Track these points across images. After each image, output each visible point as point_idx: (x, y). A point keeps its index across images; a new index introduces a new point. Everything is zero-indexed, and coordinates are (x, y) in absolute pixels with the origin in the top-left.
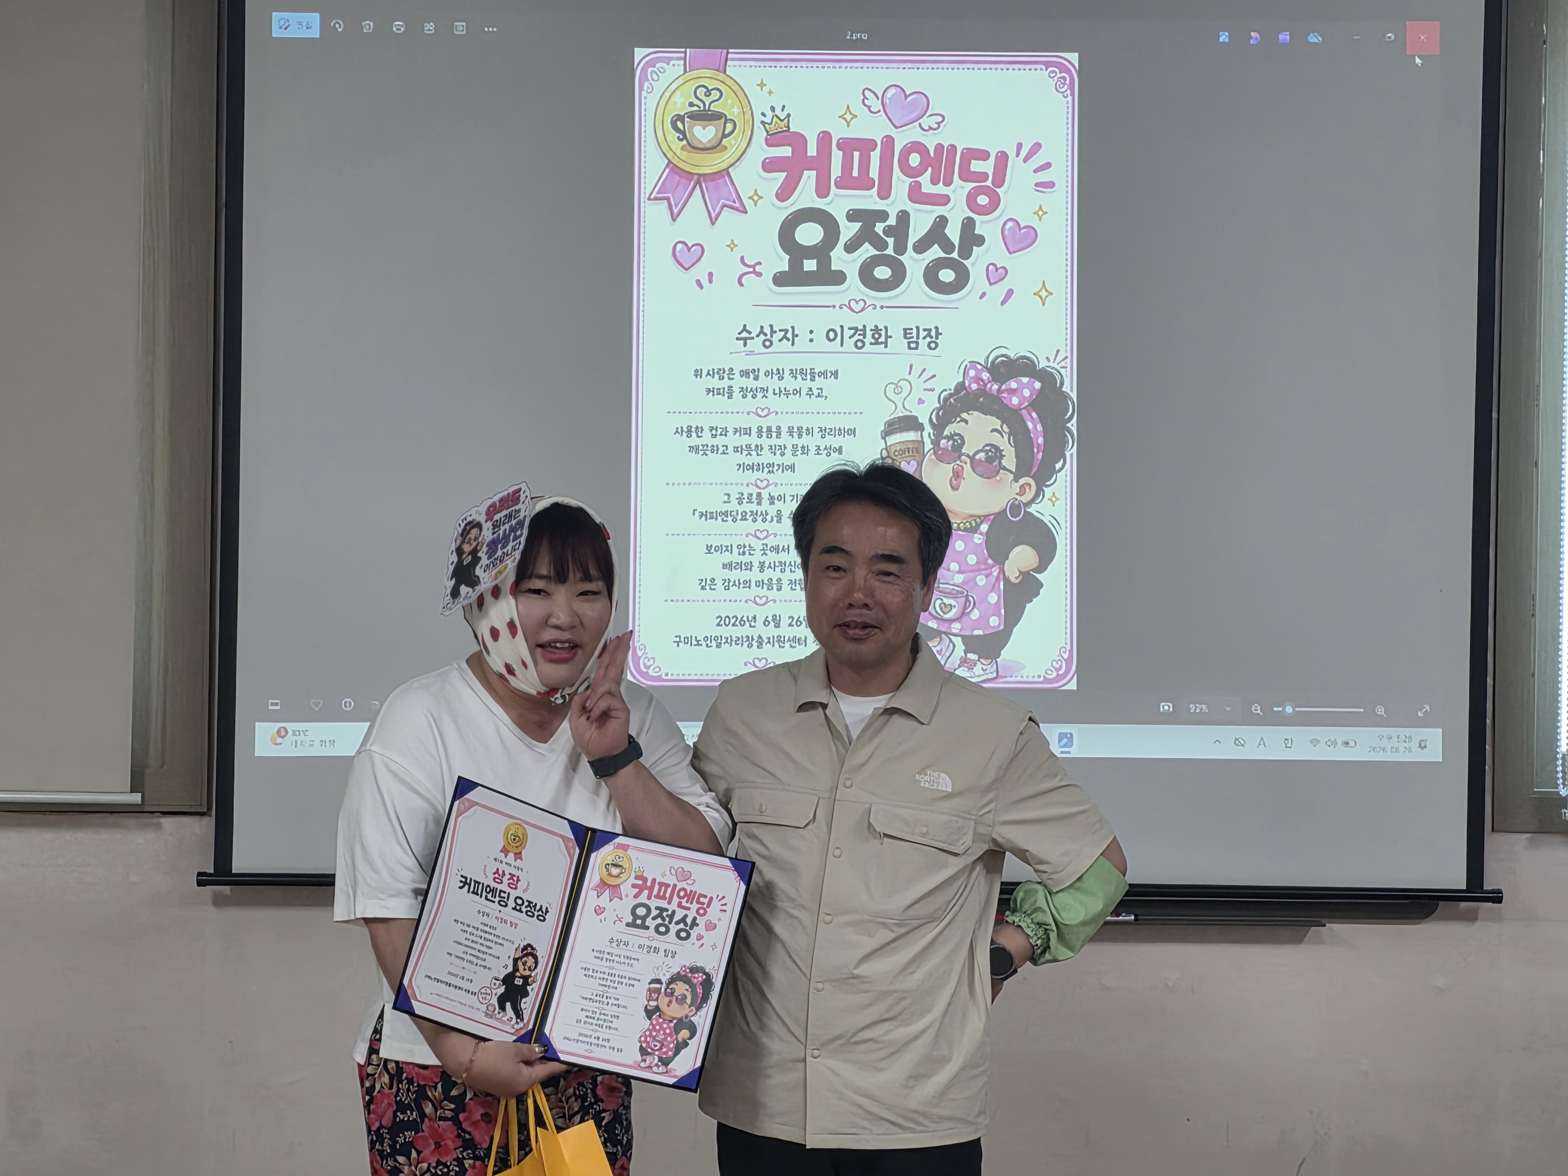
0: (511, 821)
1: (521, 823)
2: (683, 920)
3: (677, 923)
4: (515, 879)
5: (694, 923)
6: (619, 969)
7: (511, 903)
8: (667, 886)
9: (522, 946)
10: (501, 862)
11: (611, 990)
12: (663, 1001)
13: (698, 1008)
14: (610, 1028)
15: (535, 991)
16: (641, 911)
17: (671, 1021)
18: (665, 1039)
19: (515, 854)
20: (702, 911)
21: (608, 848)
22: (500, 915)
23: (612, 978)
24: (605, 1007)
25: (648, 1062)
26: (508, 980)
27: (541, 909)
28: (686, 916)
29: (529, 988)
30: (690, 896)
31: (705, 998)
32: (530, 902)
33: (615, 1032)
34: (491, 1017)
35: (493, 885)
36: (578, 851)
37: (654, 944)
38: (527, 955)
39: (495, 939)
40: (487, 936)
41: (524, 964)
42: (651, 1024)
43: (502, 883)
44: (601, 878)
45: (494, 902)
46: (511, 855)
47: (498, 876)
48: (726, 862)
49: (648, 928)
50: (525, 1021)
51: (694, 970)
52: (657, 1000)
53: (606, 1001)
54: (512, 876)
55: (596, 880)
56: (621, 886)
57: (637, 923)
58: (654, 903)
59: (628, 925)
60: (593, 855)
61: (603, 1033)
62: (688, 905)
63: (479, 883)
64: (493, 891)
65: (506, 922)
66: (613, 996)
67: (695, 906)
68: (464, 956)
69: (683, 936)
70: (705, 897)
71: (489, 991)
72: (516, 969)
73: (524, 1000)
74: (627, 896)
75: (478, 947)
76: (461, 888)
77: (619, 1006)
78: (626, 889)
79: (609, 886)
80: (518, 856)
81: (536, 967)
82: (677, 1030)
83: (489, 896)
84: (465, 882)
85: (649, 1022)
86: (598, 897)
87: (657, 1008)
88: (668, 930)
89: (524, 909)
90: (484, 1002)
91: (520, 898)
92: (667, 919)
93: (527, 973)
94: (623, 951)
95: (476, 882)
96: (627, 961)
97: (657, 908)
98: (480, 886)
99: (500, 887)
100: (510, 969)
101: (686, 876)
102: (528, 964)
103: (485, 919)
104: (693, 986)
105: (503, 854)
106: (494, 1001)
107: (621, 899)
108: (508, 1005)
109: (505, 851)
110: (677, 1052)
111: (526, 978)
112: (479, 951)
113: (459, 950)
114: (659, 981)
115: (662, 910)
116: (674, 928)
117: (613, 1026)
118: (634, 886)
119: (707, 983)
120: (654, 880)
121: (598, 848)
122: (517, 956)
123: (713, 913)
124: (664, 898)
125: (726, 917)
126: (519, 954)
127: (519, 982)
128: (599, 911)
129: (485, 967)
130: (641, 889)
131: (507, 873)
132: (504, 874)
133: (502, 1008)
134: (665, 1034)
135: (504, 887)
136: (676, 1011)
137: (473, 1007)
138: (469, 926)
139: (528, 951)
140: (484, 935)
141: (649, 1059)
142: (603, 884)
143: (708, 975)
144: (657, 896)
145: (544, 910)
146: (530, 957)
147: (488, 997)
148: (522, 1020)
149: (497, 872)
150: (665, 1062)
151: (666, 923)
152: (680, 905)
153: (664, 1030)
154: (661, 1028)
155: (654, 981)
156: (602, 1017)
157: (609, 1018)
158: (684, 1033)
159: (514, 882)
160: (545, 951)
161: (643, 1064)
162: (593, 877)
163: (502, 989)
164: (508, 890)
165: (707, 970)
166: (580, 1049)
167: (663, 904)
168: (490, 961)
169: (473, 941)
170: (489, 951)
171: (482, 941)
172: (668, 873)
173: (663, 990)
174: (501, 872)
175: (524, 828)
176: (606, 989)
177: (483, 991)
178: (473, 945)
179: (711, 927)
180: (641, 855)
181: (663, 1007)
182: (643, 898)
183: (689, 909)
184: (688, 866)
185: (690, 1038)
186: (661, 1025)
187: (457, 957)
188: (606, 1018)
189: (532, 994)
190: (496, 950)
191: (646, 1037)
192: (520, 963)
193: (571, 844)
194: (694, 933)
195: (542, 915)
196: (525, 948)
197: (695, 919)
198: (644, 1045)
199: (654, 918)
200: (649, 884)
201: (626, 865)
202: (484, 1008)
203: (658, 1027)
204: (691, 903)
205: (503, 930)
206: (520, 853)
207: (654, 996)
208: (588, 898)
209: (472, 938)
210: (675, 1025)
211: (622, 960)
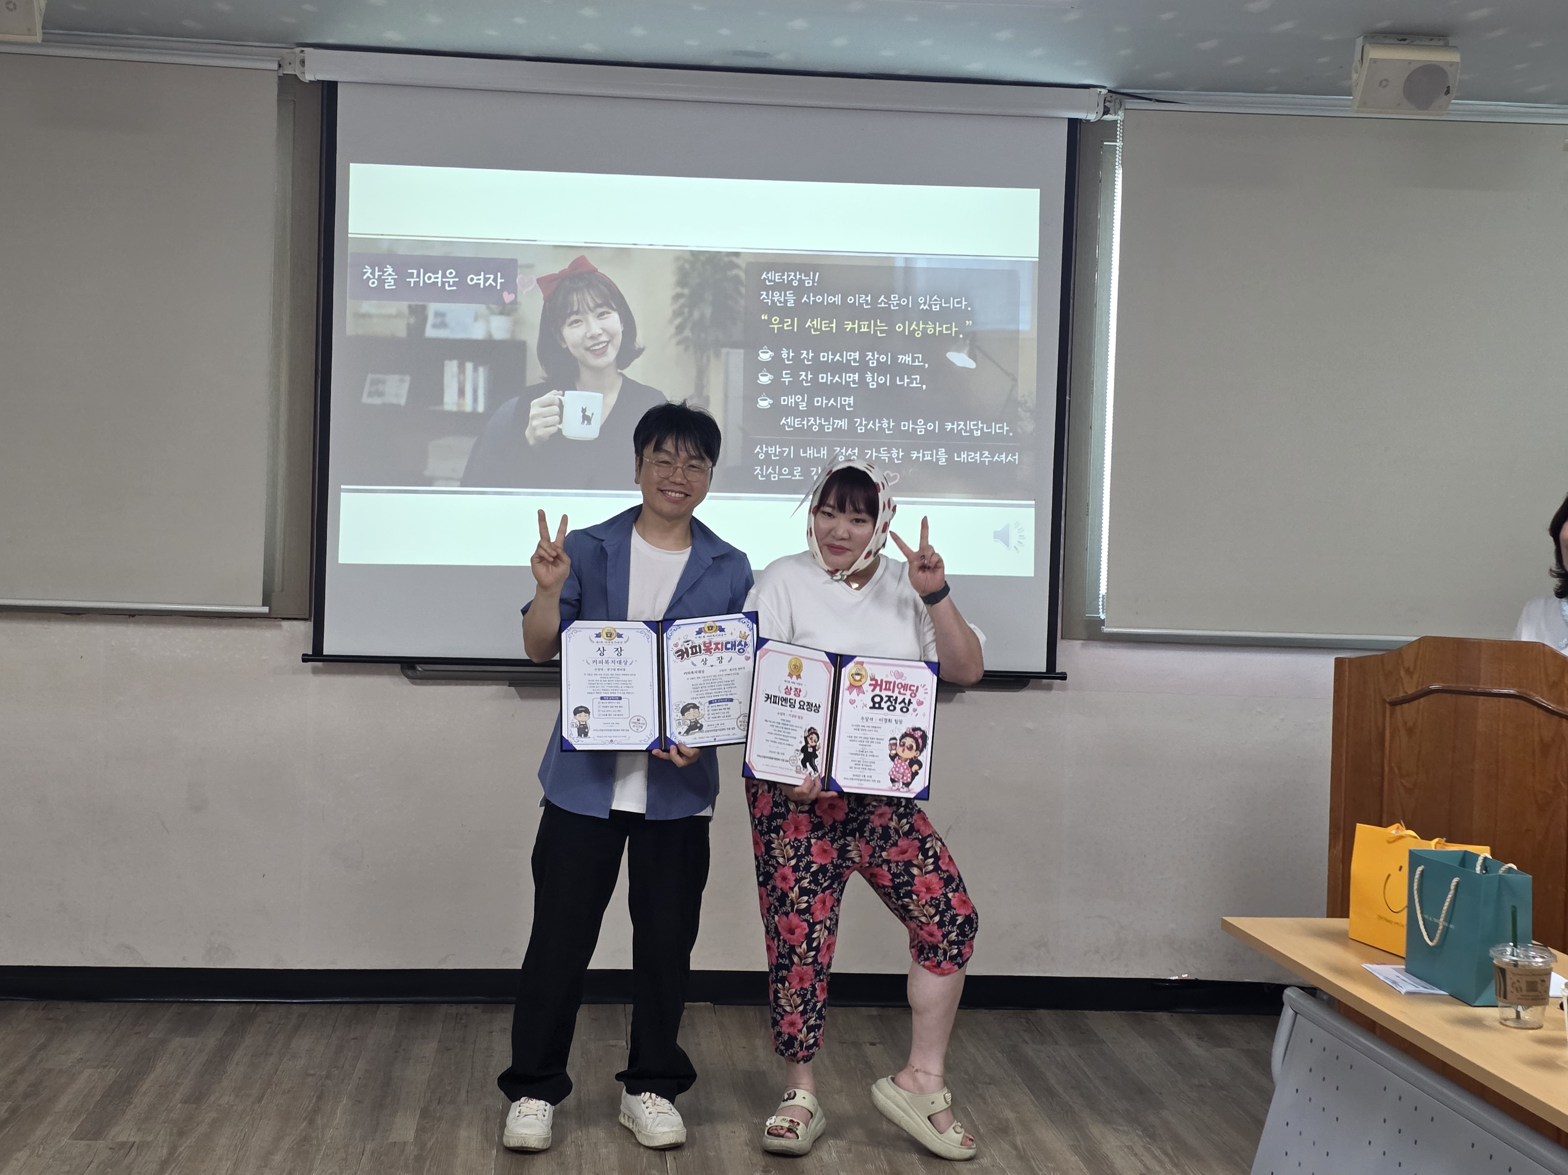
0: (791, 657)
1: (797, 658)
2: (903, 701)
3: (900, 703)
4: (798, 691)
5: (910, 702)
6: (870, 735)
7: (797, 705)
8: (890, 683)
9: (807, 729)
10: (789, 682)
11: (867, 747)
12: (899, 750)
13: (921, 751)
14: (870, 769)
15: (821, 754)
16: (877, 699)
17: (906, 761)
18: (904, 772)
19: (797, 676)
20: (914, 694)
21: (851, 665)
22: (792, 713)
23: (867, 740)
24: (865, 757)
25: (896, 787)
26: (804, 750)
27: (816, 705)
28: (904, 699)
29: (817, 752)
30: (905, 687)
31: (924, 745)
32: (808, 703)
33: (874, 771)
34: (800, 773)
35: (785, 696)
36: (833, 669)
37: (888, 717)
38: (812, 733)
39: (791, 728)
40: (786, 727)
41: (811, 739)
42: (895, 764)
43: (790, 694)
44: (850, 683)
45: (787, 706)
46: (794, 677)
47: (788, 690)
48: (923, 664)
49: (883, 708)
50: (819, 771)
51: (915, 729)
52: (896, 749)
53: (865, 754)
54: (796, 689)
55: (847, 684)
56: (863, 686)
57: (876, 706)
58: (884, 694)
59: (871, 708)
60: (843, 670)
61: (867, 773)
62: (905, 692)
63: (776, 697)
64: (785, 700)
65: (795, 716)
66: (869, 751)
67: (908, 692)
68: (776, 740)
69: (905, 710)
70: (914, 686)
71: (795, 758)
72: (807, 742)
73: (816, 760)
74: (867, 691)
75: (783, 734)
76: (766, 701)
77: (873, 756)
78: (867, 687)
79: (856, 687)
80: (799, 677)
81: (818, 740)
82: (911, 765)
83: (783, 703)
84: (768, 697)
85: (893, 763)
86: (850, 694)
87: (897, 755)
88: (895, 708)
89: (805, 707)
90: (794, 765)
91: (802, 701)
92: (894, 702)
93: (814, 744)
94: (870, 723)
95: (774, 696)
96: (874, 729)
97: (886, 696)
98: (777, 698)
99: (789, 697)
100: (804, 744)
101: (900, 675)
102: (813, 739)
103: (783, 717)
104: (916, 740)
105: (789, 678)
106: (800, 763)
107: (864, 693)
108: (808, 764)
109: (790, 675)
110: (913, 778)
111: (814, 747)
112: (784, 736)
113: (772, 737)
114: (895, 739)
115: (889, 697)
116: (898, 707)
117: (872, 768)
118: (870, 685)
119: (924, 737)
120: (882, 681)
121: (845, 666)
122: (806, 735)
123: (920, 695)
124: (889, 689)
125: (928, 696)
126: (807, 734)
127: (810, 750)
128: (852, 702)
129: (789, 745)
130: (875, 686)
131: (793, 688)
132: (791, 689)
133: (805, 766)
134: (904, 769)
135: (792, 696)
136: (909, 755)
137: (788, 769)
138: (774, 722)
139: (812, 731)
140: (784, 726)
141: (896, 784)
142: (852, 687)
143: (924, 732)
144: (886, 689)
145: (818, 706)
146: (814, 735)
147: (796, 762)
148: (818, 771)
149: (787, 688)
150: (907, 785)
151: (893, 704)
152: (899, 693)
153: (903, 767)
154: (901, 765)
155: (891, 739)
156: (864, 763)
157: (869, 764)
158: (915, 767)
159: (798, 692)
160: (822, 729)
161: (894, 788)
162: (845, 682)
163: (802, 756)
164: (794, 698)
165: (923, 729)
166: (855, 783)
167: (890, 693)
168: (791, 741)
169: (778, 731)
170: (789, 735)
171: (784, 730)
172: (889, 675)
173: (898, 744)
174: (789, 688)
175: (800, 660)
176: (864, 747)
177: (792, 758)
178: (779, 733)
179: (920, 703)
180: (870, 666)
181: (900, 753)
182: (877, 691)
183: (905, 694)
184: (900, 670)
185: (920, 769)
186: (901, 764)
187: (772, 741)
188: (867, 764)
189: (820, 756)
190: (793, 734)
191: (893, 772)
192: (809, 739)
193: (828, 665)
194: (911, 708)
195: (817, 709)
196: (809, 730)
197: (910, 700)
198: (893, 777)
199: (886, 702)
200: (879, 683)
201: (863, 673)
202: (794, 768)
203: (899, 766)
204: (906, 690)
205: (795, 722)
206: (800, 675)
207: (894, 747)
208: (845, 696)
209: (777, 729)
210: (909, 763)
211: (871, 729)
